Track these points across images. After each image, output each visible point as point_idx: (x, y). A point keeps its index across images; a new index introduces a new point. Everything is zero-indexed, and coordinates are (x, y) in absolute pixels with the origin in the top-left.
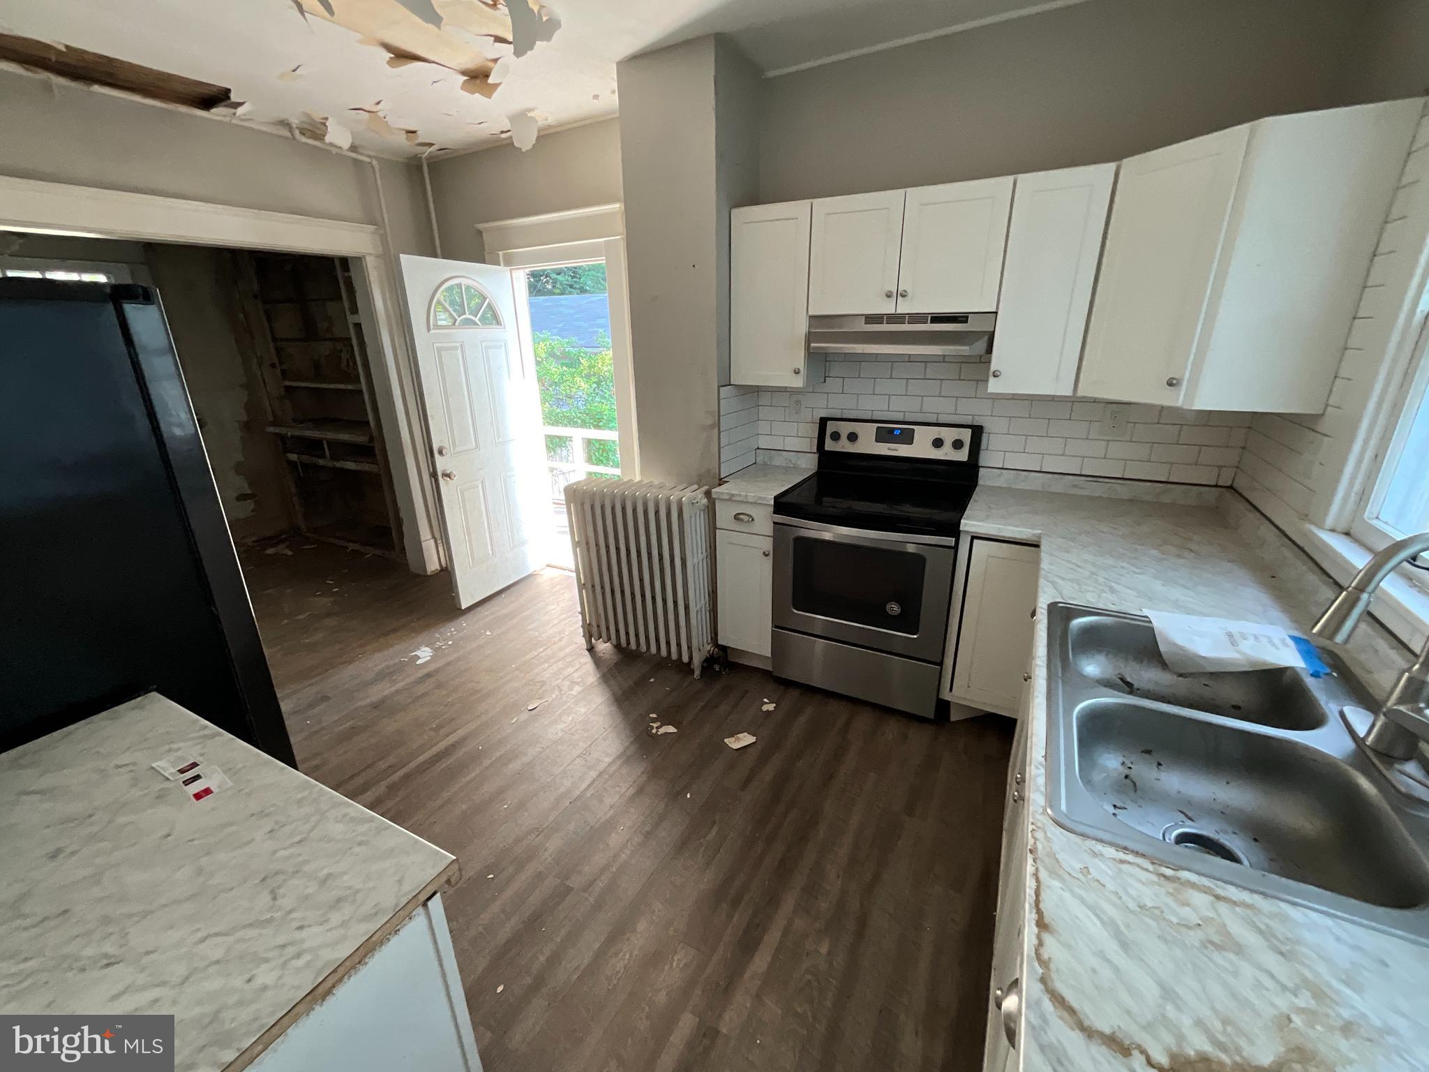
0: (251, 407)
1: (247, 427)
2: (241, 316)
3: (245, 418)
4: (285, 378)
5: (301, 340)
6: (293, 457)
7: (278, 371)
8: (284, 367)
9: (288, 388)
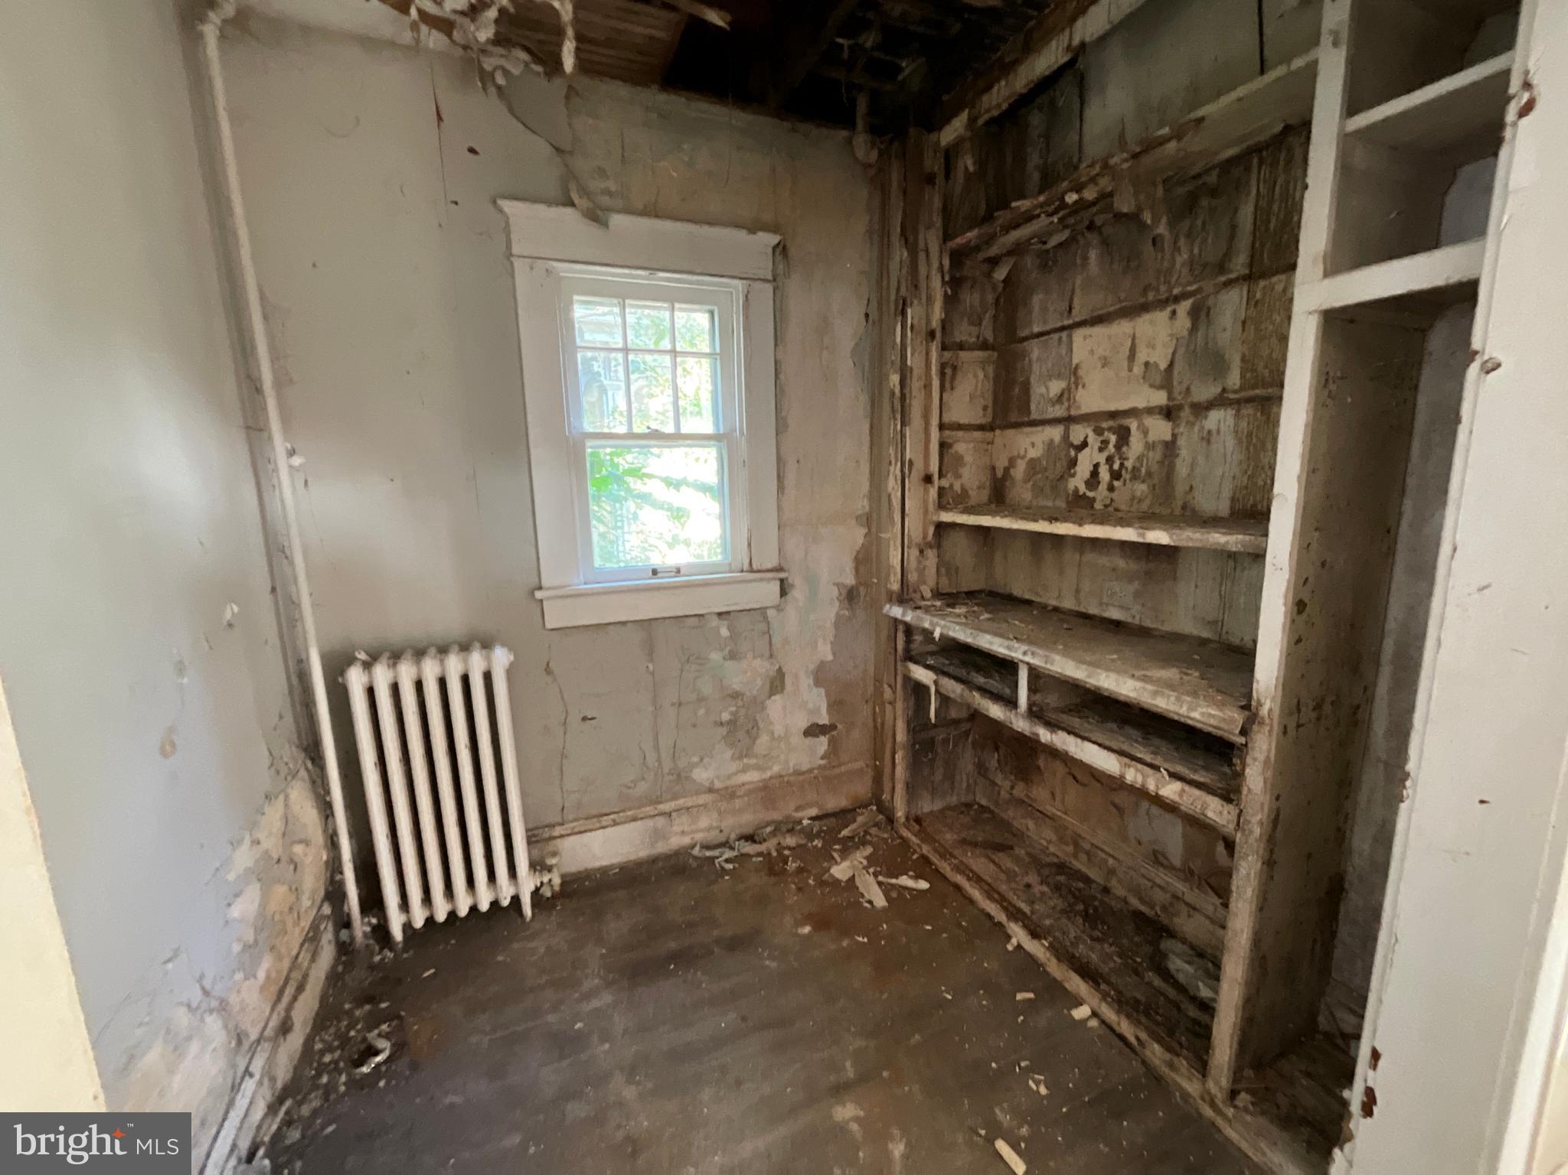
0: (867, 560)
1: (850, 596)
2: (895, 379)
3: (850, 580)
4: (942, 506)
5: (981, 428)
6: (922, 674)
7: (933, 492)
8: (945, 483)
9: (941, 527)
